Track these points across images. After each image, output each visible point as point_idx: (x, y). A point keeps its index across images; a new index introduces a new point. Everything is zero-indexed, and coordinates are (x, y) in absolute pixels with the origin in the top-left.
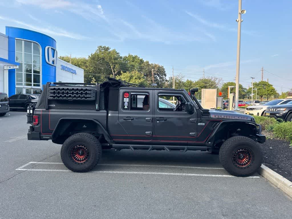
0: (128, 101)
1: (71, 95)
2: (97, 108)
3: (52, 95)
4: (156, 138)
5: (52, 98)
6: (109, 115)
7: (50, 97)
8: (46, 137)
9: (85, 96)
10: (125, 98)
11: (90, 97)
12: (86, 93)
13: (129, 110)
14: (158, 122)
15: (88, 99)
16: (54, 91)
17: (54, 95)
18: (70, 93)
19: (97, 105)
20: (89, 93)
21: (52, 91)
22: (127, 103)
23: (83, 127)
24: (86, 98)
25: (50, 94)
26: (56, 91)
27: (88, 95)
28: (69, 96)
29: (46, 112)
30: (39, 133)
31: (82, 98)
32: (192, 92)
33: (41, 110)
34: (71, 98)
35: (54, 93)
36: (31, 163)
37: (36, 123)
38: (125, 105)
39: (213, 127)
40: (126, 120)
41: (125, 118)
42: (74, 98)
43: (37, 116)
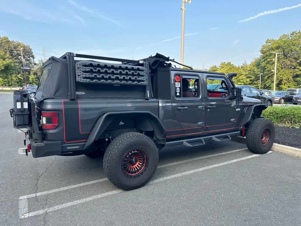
0: (180, 87)
1: (118, 76)
2: (148, 96)
3: (88, 75)
4: (207, 129)
5: (88, 80)
6: (160, 105)
7: (85, 80)
8: (74, 148)
9: (138, 79)
10: (177, 82)
11: (143, 81)
12: (139, 74)
13: (181, 97)
14: (208, 110)
15: (141, 82)
16: (91, 68)
17: (91, 76)
18: (117, 74)
19: (148, 91)
20: (142, 74)
21: (88, 69)
22: (179, 89)
23: (120, 124)
24: (139, 81)
25: (83, 74)
26: (95, 69)
27: (141, 78)
28: (116, 77)
29: (71, 104)
30: (61, 142)
31: (133, 81)
32: (232, 77)
33: (63, 101)
34: (118, 81)
35: (91, 71)
36: (28, 199)
37: (54, 125)
38: (177, 91)
39: (244, 112)
40: (180, 110)
41: (179, 108)
42: (123, 82)
43: (56, 112)
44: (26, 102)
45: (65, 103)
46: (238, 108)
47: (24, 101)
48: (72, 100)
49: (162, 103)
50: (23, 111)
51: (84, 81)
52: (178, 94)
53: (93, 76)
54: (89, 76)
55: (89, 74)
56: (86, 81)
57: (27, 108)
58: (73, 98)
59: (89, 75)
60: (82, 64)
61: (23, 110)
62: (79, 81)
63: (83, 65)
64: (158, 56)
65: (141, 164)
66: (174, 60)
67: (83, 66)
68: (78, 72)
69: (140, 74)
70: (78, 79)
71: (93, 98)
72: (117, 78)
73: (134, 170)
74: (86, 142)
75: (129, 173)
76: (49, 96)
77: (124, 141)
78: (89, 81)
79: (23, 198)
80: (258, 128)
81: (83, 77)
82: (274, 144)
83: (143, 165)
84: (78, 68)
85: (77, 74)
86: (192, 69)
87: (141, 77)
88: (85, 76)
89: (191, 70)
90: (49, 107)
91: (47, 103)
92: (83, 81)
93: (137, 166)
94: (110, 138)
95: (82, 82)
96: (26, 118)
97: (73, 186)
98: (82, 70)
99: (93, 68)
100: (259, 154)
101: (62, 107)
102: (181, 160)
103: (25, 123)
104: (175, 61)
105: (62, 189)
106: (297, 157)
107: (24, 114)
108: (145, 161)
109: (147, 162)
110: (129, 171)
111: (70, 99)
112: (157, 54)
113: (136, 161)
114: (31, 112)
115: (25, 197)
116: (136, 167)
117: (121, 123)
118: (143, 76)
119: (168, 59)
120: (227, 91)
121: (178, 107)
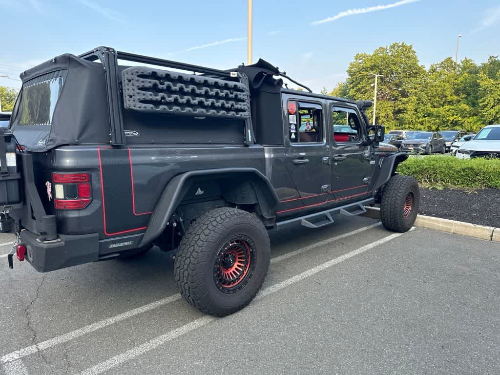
0: (295, 123)
1: (203, 99)
2: (250, 140)
3: (149, 95)
4: (333, 196)
5: (150, 107)
6: (267, 156)
7: (144, 105)
8: (122, 244)
9: (236, 106)
10: (291, 114)
11: (244, 111)
12: (236, 96)
14: (336, 164)
15: (241, 113)
16: (154, 81)
17: (155, 98)
18: (200, 95)
19: (249, 131)
20: (242, 97)
21: (149, 83)
22: (294, 127)
23: (197, 193)
24: (238, 111)
25: (139, 93)
26: (161, 84)
27: (241, 105)
28: (199, 102)
29: (115, 155)
30: (97, 235)
31: (228, 110)
32: (365, 108)
33: (98, 149)
34: (204, 110)
35: (155, 89)
36: (23, 359)
37: (84, 201)
38: (291, 132)
39: (379, 166)
40: (297, 164)
41: (297, 161)
42: (212, 112)
43: (85, 172)
44: (11, 151)
45: (103, 154)
46: (372, 159)
47: (7, 151)
48: (116, 147)
49: (269, 152)
50: (6, 173)
51: (142, 109)
52: (293, 136)
53: (158, 98)
54: (151, 97)
55: (151, 93)
56: (145, 107)
57: (15, 165)
58: (119, 142)
59: (151, 95)
60: (137, 72)
61: (5, 170)
62: (132, 107)
63: (140, 73)
64: (262, 64)
65: (243, 265)
66: (285, 73)
67: (138, 76)
68: (128, 90)
69: (239, 96)
70: (129, 104)
71: (153, 143)
72: (201, 104)
73: (231, 278)
74: (144, 231)
75: (224, 283)
76: (68, 140)
77: (217, 225)
78: (152, 108)
79: (11, 359)
80: (400, 191)
81: (139, 99)
82: (418, 215)
83: (247, 267)
84: (130, 81)
85: (126, 93)
86: (310, 91)
87: (240, 103)
88: (144, 97)
89: (310, 94)
90: (68, 162)
91: (63, 155)
92: (140, 107)
93: (236, 269)
94: (181, 220)
95: (138, 109)
96: (14, 188)
97: (111, 321)
98: (137, 84)
99: (157, 82)
100: (401, 232)
101: (97, 161)
102: (288, 252)
103: (11, 200)
104: (286, 75)
105: (89, 329)
106: (454, 233)
107: (8, 178)
108: (249, 260)
109: (253, 262)
110: (225, 280)
111: (113, 146)
112: (261, 60)
113: (234, 261)
114: (23, 176)
115: (15, 355)
116: (233, 271)
117: (200, 192)
118: (243, 101)
119: (277, 72)
120: (355, 131)
121: (294, 159)
